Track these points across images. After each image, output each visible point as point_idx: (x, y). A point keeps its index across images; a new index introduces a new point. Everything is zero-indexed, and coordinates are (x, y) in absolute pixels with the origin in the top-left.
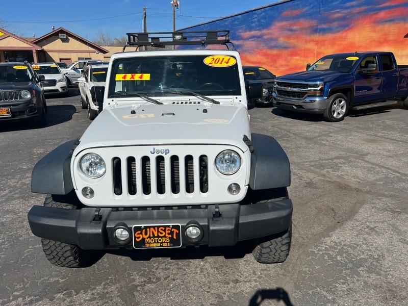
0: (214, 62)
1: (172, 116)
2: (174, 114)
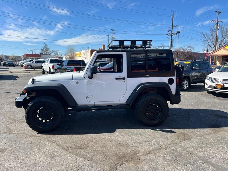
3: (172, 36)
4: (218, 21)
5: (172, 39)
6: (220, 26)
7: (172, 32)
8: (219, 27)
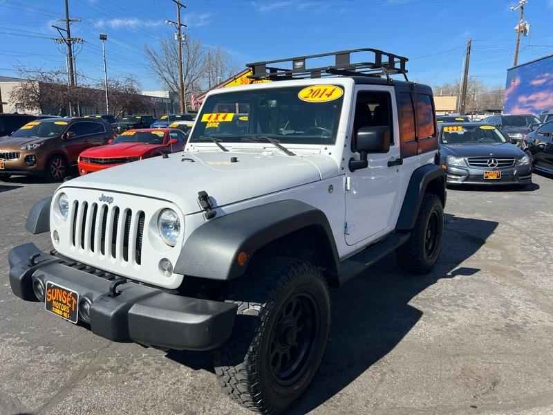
0: (311, 94)
1: (190, 162)
2: (193, 161)
3: (69, 45)
4: (181, 25)
5: (71, 55)
6: (185, 37)
7: (69, 33)
8: (183, 39)
